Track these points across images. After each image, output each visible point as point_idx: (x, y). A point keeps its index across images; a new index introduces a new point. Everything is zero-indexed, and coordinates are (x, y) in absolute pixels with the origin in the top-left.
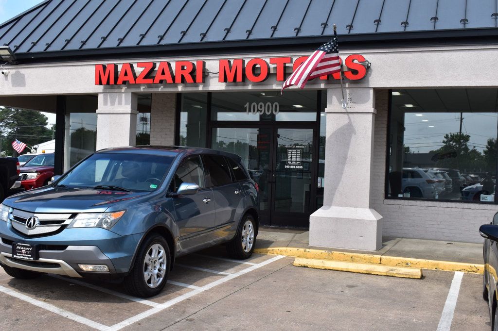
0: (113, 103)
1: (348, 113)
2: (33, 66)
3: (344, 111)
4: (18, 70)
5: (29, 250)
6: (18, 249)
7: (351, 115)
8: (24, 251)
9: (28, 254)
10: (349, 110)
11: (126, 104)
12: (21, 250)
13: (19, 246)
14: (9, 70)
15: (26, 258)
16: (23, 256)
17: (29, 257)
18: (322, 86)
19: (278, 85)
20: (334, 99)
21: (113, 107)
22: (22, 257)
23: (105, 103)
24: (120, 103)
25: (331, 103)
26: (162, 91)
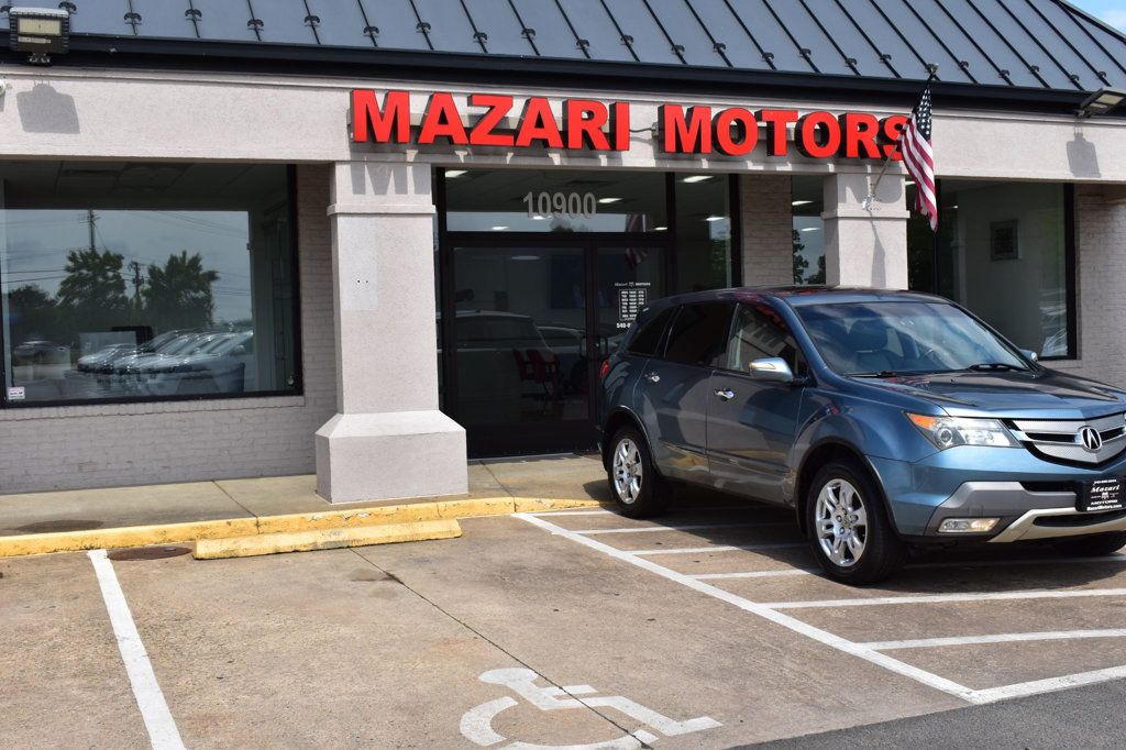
0: (380, 189)
1: (872, 219)
2: (108, 75)
3: (867, 215)
4: (45, 82)
5: (1115, 491)
6: (1095, 494)
7: (875, 222)
8: (1105, 495)
9: (1114, 499)
10: (875, 214)
11: (418, 191)
12: (1100, 493)
13: (1097, 485)
14: (9, 81)
15: (1106, 507)
16: (1103, 505)
17: (1112, 504)
18: (831, 168)
19: (755, 162)
20: (849, 192)
21: (383, 197)
22: (1101, 507)
23: (359, 187)
24: (401, 188)
25: (844, 201)
26: (515, 163)
